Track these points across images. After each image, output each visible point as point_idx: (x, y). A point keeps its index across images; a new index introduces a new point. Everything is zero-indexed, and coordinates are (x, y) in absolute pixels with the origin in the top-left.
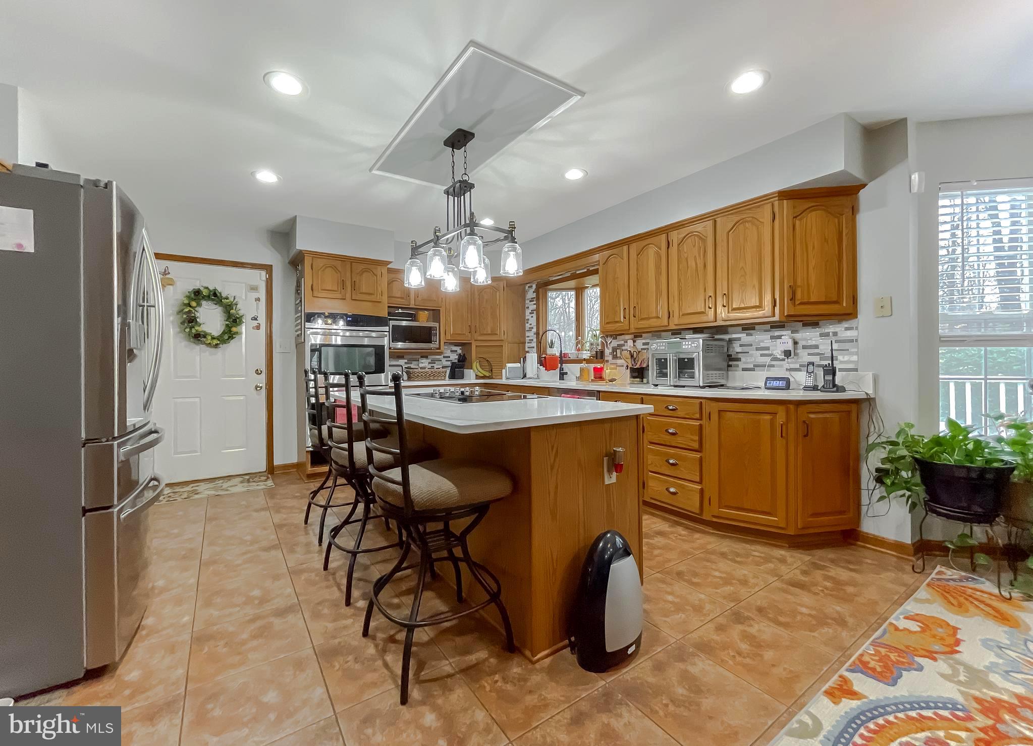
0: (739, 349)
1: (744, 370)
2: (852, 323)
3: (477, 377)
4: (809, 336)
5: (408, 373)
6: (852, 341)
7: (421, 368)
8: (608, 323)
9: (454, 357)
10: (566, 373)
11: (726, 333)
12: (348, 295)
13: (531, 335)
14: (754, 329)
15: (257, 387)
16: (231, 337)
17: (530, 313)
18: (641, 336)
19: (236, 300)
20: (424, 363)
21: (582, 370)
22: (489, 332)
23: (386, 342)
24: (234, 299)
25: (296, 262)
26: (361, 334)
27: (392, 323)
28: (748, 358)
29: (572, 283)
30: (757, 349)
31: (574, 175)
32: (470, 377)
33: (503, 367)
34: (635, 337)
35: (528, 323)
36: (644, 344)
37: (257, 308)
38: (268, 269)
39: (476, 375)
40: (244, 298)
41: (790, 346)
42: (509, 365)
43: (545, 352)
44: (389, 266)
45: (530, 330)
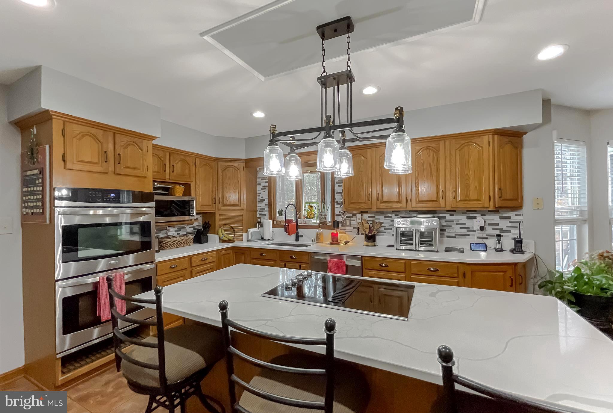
1: (448, 237)
2: (519, 212)
3: (222, 241)
4: (493, 218)
6: (519, 222)
7: (170, 237)
9: (198, 224)
10: (302, 236)
12: (111, 169)
13: (263, 205)
17: (262, 189)
18: (367, 212)
21: (318, 234)
22: (232, 203)
28: (451, 230)
30: (458, 224)
32: (215, 241)
33: (243, 231)
35: (259, 196)
36: (369, 217)
39: (220, 239)
41: (482, 223)
42: (248, 230)
44: (155, 142)
45: (262, 201)
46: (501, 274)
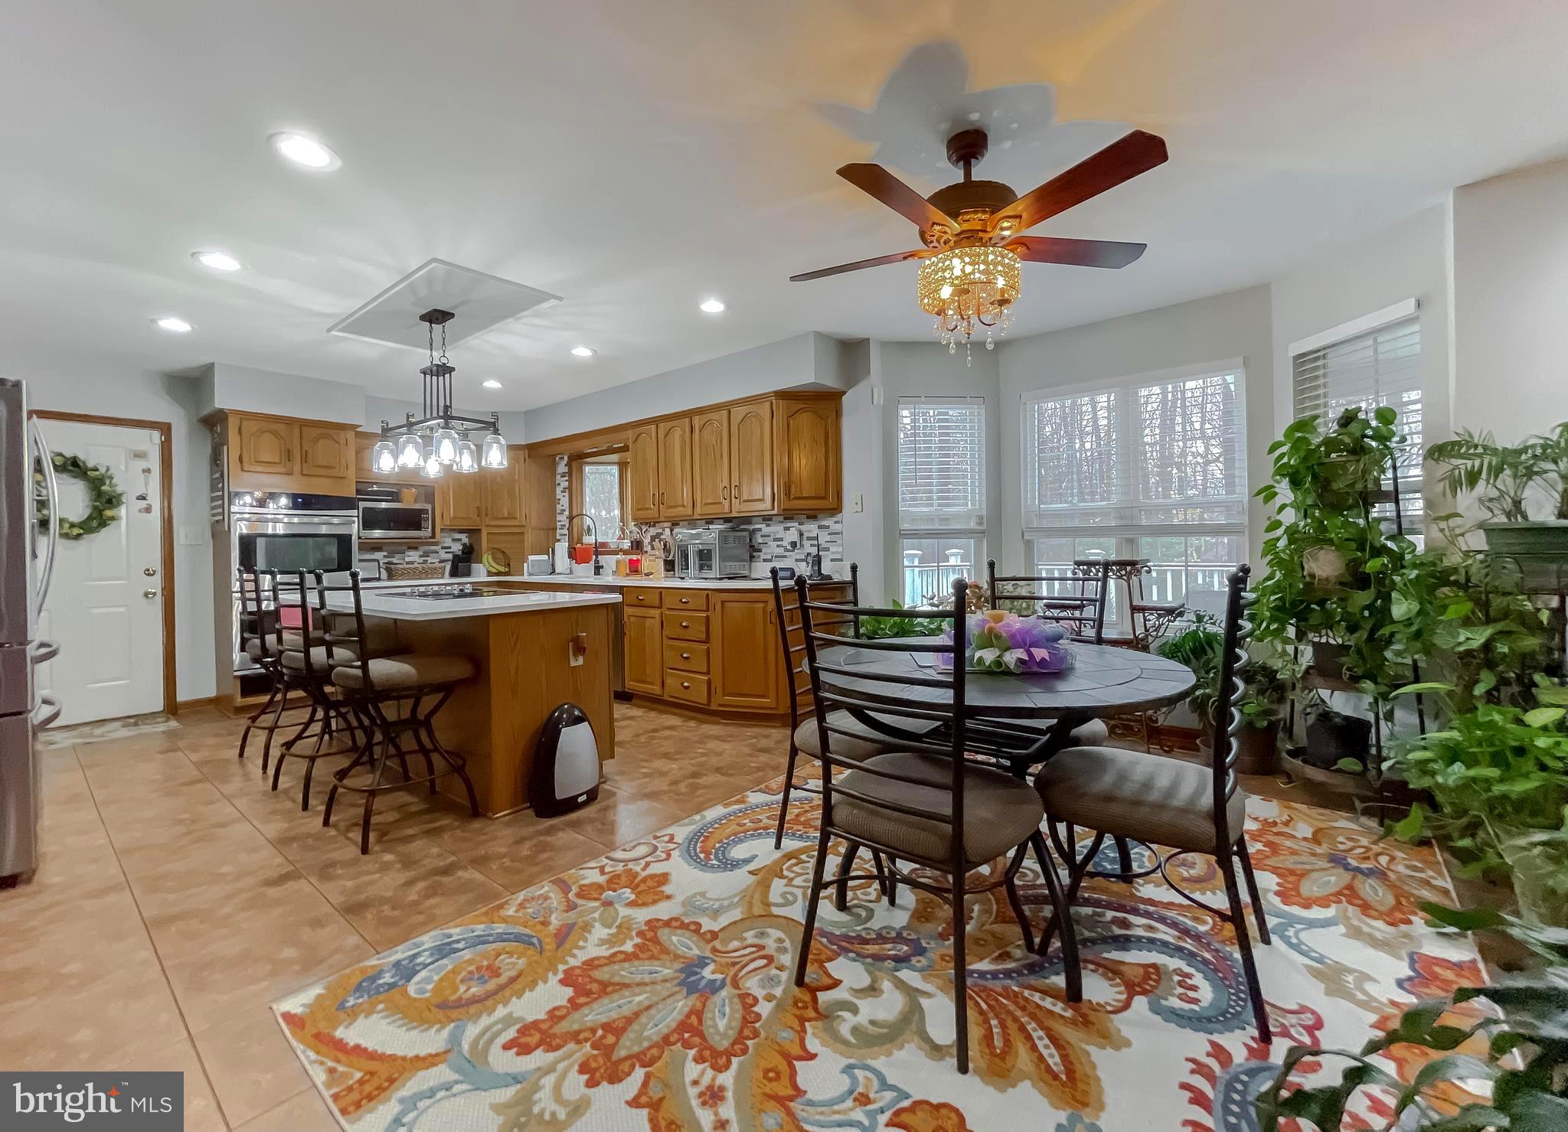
0: (760, 540)
1: (765, 560)
2: (838, 517)
3: (490, 574)
4: (811, 528)
5: (389, 570)
6: (838, 533)
7: (408, 563)
8: (639, 510)
9: (457, 548)
10: (602, 567)
11: (750, 523)
12: (297, 468)
13: (563, 519)
14: (771, 520)
15: (146, 595)
16: (103, 524)
17: (562, 492)
19: (109, 473)
20: (413, 556)
21: (618, 562)
22: (506, 515)
23: (354, 529)
24: (108, 470)
25: (214, 423)
26: (316, 520)
27: (362, 505)
28: (767, 549)
29: (615, 457)
30: (774, 540)
31: (582, 352)
32: (480, 573)
33: (524, 560)
34: (673, 525)
35: (559, 504)
37: (146, 484)
38: (165, 429)
40: (123, 468)
41: (795, 538)
42: (531, 558)
43: (580, 541)
44: (358, 430)
45: (562, 513)
46: (761, 605)
